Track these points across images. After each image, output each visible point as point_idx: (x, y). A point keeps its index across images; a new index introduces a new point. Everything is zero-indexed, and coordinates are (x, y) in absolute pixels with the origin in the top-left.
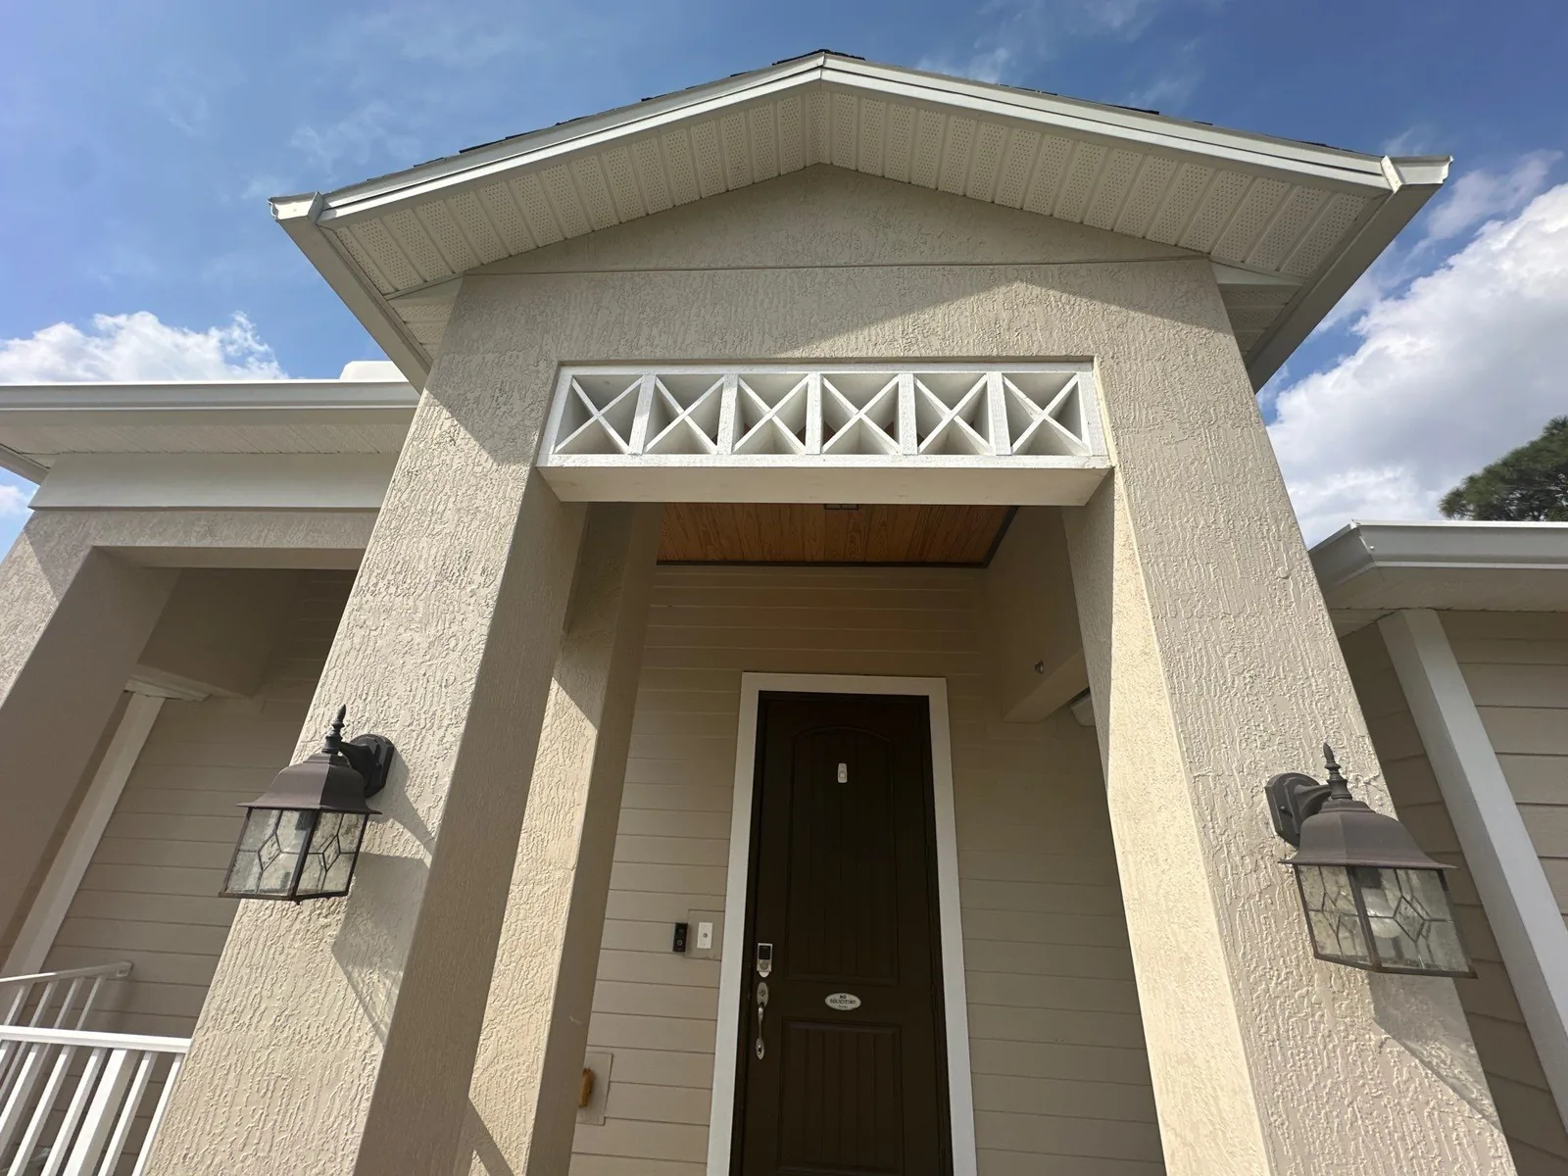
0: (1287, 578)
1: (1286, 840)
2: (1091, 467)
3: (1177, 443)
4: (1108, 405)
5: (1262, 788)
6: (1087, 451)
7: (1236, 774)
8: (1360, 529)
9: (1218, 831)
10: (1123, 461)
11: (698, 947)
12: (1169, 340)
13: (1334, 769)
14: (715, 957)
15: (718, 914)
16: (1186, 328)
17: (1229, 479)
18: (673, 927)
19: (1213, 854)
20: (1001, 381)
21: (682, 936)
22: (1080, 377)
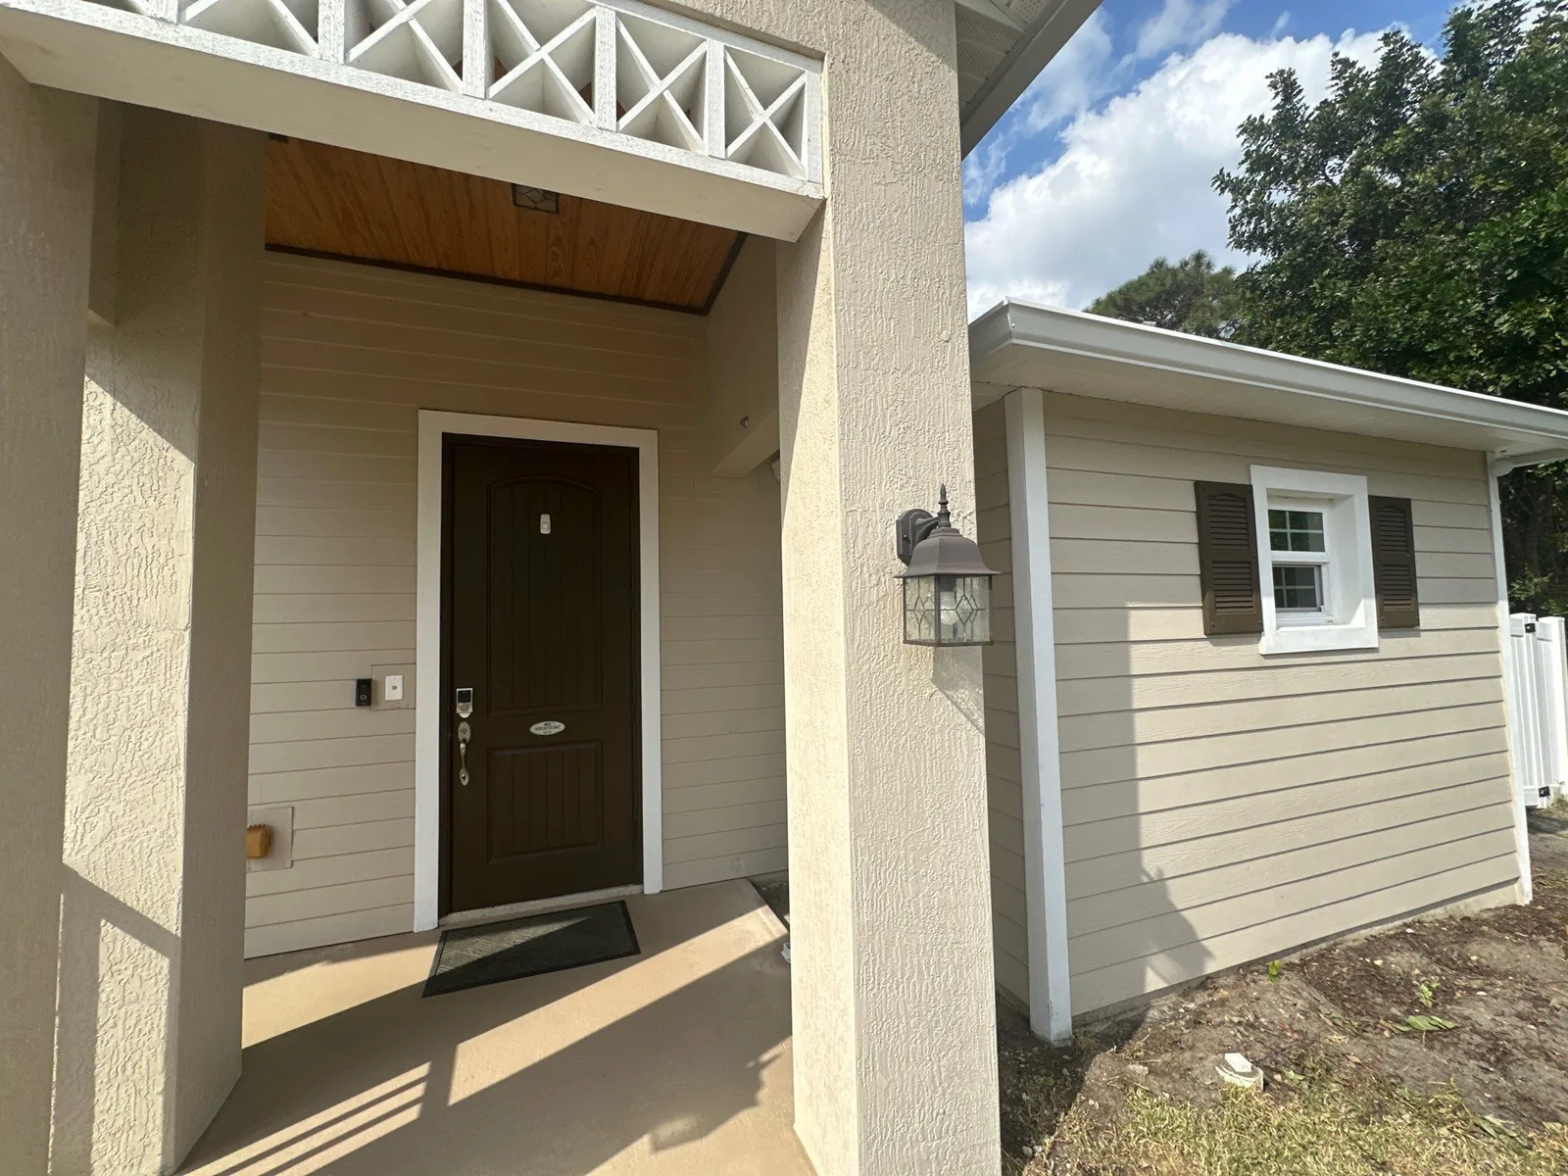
0: (948, 341)
1: (903, 561)
2: (805, 194)
3: (886, 184)
4: (831, 122)
5: (894, 521)
6: (803, 174)
7: (878, 510)
8: (1010, 305)
9: (857, 556)
10: (836, 193)
11: (387, 699)
12: (900, 57)
13: (944, 504)
14: (408, 705)
15: (408, 667)
16: (919, 48)
17: (923, 235)
18: (355, 683)
19: (850, 573)
20: (723, 56)
21: (366, 692)
22: (809, 77)
